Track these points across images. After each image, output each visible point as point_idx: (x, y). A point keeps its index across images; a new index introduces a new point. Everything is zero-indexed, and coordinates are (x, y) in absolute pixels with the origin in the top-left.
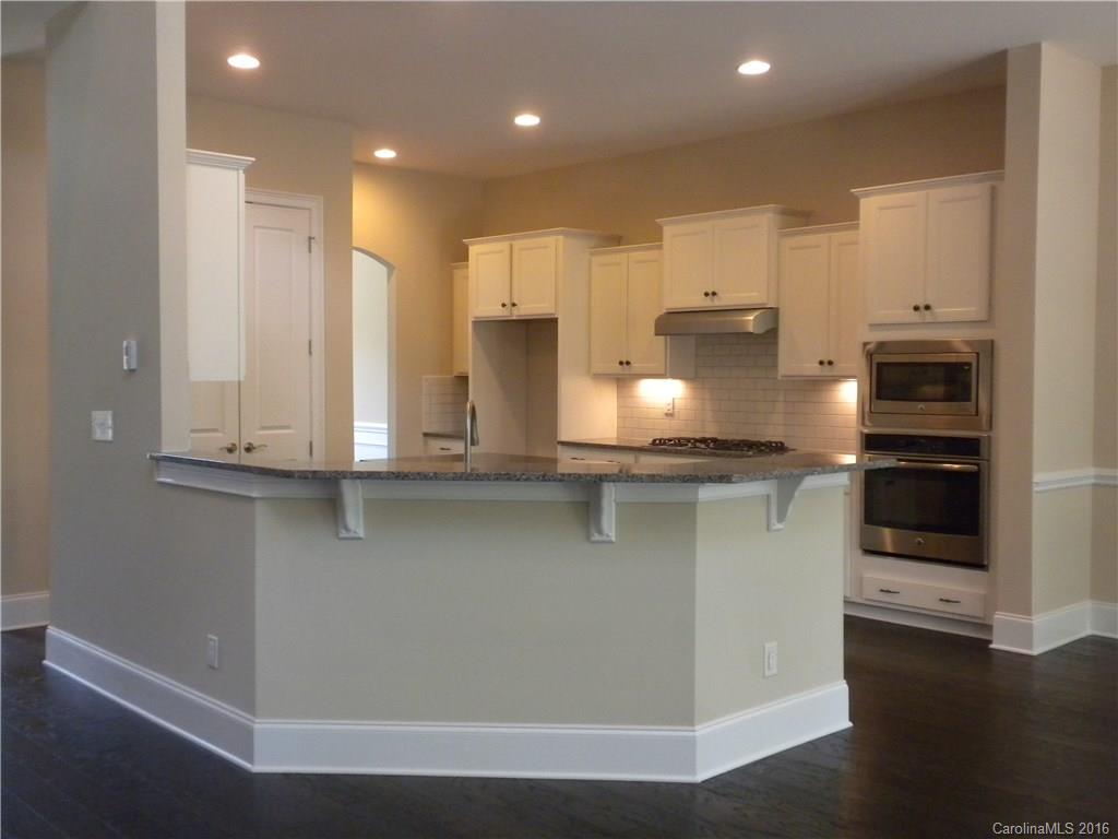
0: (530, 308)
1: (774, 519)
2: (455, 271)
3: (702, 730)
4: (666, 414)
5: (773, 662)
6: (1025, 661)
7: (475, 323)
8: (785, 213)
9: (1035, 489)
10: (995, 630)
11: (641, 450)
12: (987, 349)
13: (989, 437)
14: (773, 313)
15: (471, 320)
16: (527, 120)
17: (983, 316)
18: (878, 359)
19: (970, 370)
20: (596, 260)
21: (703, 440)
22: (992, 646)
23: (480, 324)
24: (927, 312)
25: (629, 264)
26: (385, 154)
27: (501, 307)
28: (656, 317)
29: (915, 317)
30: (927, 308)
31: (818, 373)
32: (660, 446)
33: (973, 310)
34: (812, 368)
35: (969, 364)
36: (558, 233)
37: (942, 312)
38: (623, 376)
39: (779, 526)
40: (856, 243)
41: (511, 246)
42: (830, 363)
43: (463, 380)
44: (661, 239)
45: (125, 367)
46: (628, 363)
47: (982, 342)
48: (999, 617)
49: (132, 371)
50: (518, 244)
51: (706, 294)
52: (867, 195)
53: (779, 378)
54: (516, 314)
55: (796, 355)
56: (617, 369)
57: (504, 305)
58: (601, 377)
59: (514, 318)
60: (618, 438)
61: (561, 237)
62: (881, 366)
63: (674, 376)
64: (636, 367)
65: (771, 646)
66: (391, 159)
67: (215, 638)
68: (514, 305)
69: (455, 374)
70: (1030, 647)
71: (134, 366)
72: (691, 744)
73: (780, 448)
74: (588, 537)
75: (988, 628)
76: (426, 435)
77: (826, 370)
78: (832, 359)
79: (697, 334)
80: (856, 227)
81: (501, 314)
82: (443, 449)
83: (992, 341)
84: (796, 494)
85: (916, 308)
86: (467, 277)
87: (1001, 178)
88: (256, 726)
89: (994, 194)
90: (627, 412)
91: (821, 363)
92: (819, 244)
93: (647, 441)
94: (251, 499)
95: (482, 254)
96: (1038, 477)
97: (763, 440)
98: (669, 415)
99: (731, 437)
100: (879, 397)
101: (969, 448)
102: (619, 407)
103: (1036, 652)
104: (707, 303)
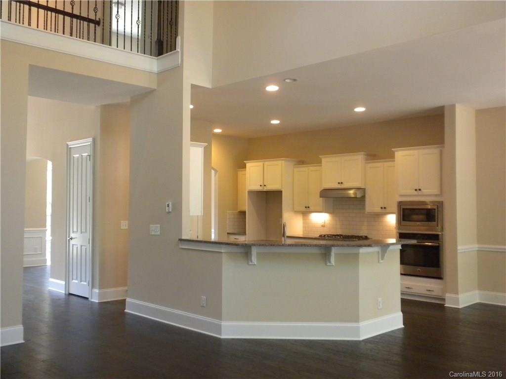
0: (271, 187)
1: (380, 259)
2: (239, 172)
3: (362, 324)
4: (322, 226)
5: (381, 305)
6: (457, 310)
7: (248, 192)
8: (367, 155)
9: (459, 251)
10: (446, 300)
11: (315, 239)
12: (440, 205)
13: (442, 234)
14: (364, 190)
15: (247, 191)
16: (275, 122)
17: (438, 193)
18: (403, 207)
19: (435, 212)
20: (296, 170)
21: (338, 235)
22: (445, 305)
23: (251, 193)
24: (420, 192)
25: (309, 171)
26: (218, 131)
27: (259, 186)
28: (319, 191)
29: (416, 193)
30: (420, 190)
31: (380, 211)
32: (322, 237)
33: (436, 191)
34: (378, 210)
35: (435, 209)
36: (282, 160)
37: (425, 191)
38: (306, 212)
39: (382, 261)
40: (394, 166)
41: (264, 164)
42: (385, 208)
43: (243, 213)
44: (321, 163)
45: (167, 211)
46: (308, 207)
47: (438, 202)
48: (448, 296)
49: (169, 212)
50: (266, 163)
51: (339, 183)
52: (397, 151)
53: (366, 213)
54: (265, 189)
55: (372, 205)
56: (305, 209)
57: (261, 186)
58: (297, 212)
59: (265, 190)
60: (303, 235)
61: (283, 162)
62: (404, 209)
63: (326, 212)
64: (312, 208)
65: (380, 299)
66: (220, 133)
67: (205, 297)
68: (265, 186)
69: (239, 210)
70: (458, 305)
71: (170, 210)
72: (358, 328)
73: (366, 238)
74: (326, 264)
75: (444, 300)
76: (228, 233)
77: (383, 210)
78: (385, 206)
79: (333, 197)
80: (394, 161)
81: (259, 189)
82: (236, 239)
83: (442, 202)
84: (388, 251)
85: (416, 190)
86: (245, 174)
87: (443, 147)
88: (222, 324)
89: (441, 153)
90: (307, 225)
91: (382, 208)
92: (380, 166)
93: (317, 235)
94: (221, 252)
95: (252, 167)
96: (459, 247)
97: (360, 235)
98: (323, 226)
99: (347, 234)
100: (404, 220)
101: (436, 237)
102: (303, 223)
103: (460, 307)
104: (339, 186)
